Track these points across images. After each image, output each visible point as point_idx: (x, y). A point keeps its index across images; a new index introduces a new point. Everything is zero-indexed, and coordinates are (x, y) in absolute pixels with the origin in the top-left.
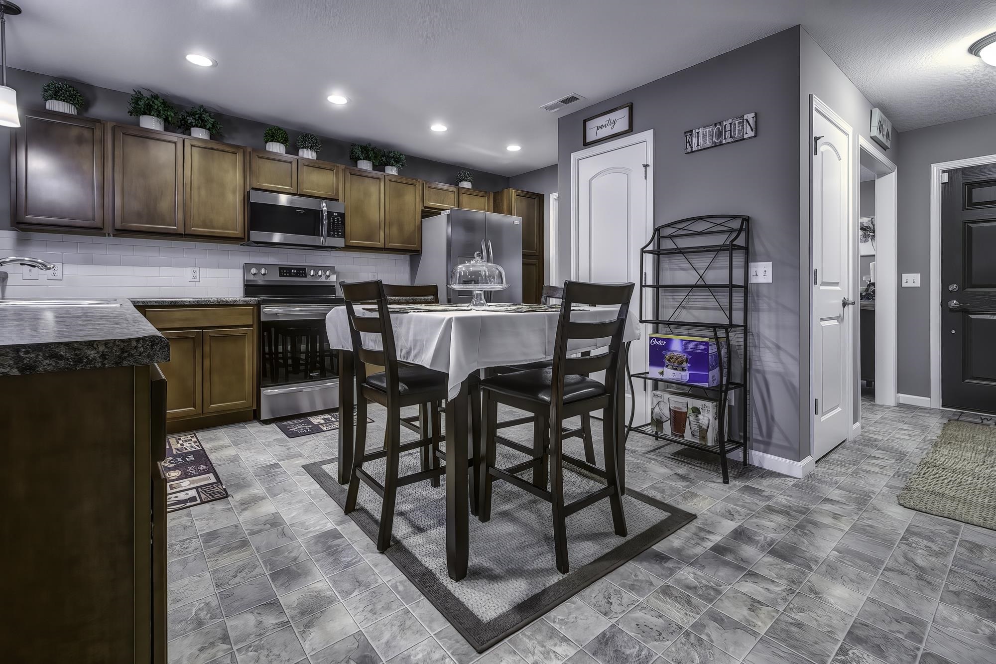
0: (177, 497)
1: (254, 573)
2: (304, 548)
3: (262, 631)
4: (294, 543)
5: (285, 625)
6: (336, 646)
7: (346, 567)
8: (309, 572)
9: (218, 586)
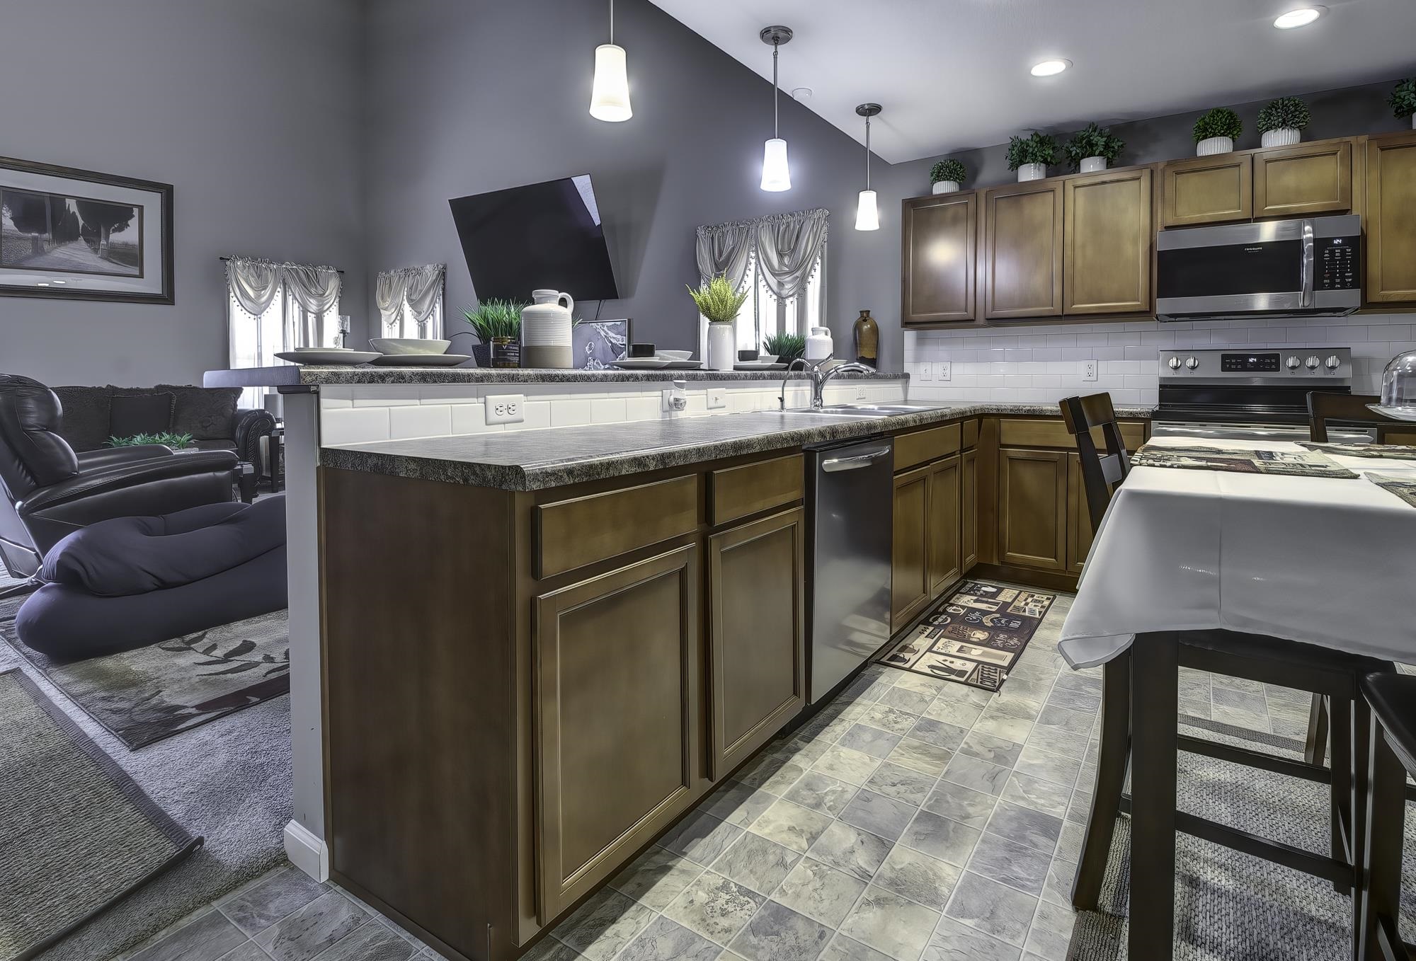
0: (952, 662)
1: (912, 796)
2: (991, 813)
3: (842, 862)
4: (989, 798)
5: (864, 877)
6: (871, 954)
7: (1004, 880)
8: (959, 846)
9: (872, 781)
